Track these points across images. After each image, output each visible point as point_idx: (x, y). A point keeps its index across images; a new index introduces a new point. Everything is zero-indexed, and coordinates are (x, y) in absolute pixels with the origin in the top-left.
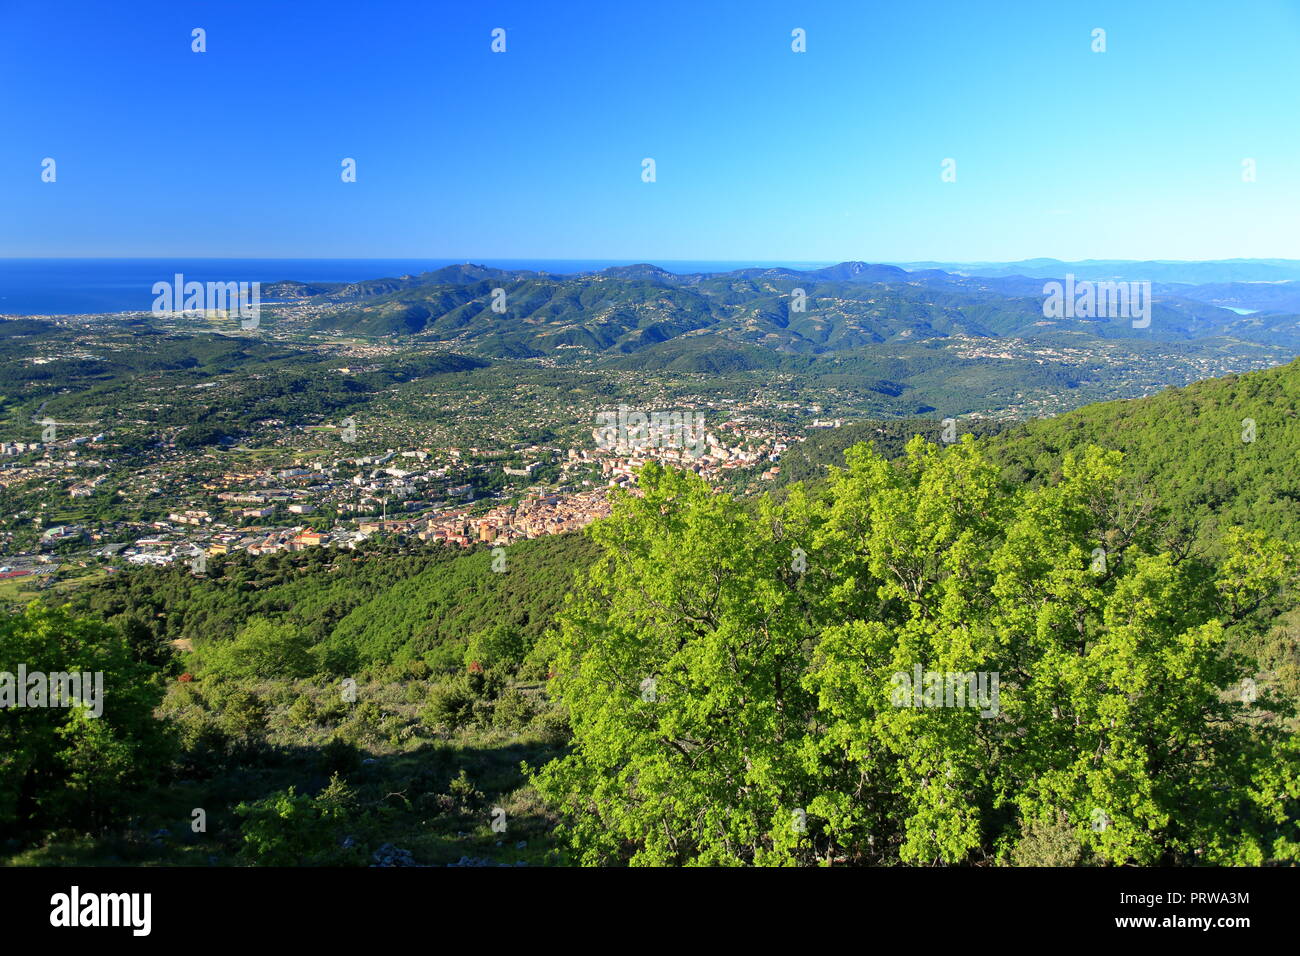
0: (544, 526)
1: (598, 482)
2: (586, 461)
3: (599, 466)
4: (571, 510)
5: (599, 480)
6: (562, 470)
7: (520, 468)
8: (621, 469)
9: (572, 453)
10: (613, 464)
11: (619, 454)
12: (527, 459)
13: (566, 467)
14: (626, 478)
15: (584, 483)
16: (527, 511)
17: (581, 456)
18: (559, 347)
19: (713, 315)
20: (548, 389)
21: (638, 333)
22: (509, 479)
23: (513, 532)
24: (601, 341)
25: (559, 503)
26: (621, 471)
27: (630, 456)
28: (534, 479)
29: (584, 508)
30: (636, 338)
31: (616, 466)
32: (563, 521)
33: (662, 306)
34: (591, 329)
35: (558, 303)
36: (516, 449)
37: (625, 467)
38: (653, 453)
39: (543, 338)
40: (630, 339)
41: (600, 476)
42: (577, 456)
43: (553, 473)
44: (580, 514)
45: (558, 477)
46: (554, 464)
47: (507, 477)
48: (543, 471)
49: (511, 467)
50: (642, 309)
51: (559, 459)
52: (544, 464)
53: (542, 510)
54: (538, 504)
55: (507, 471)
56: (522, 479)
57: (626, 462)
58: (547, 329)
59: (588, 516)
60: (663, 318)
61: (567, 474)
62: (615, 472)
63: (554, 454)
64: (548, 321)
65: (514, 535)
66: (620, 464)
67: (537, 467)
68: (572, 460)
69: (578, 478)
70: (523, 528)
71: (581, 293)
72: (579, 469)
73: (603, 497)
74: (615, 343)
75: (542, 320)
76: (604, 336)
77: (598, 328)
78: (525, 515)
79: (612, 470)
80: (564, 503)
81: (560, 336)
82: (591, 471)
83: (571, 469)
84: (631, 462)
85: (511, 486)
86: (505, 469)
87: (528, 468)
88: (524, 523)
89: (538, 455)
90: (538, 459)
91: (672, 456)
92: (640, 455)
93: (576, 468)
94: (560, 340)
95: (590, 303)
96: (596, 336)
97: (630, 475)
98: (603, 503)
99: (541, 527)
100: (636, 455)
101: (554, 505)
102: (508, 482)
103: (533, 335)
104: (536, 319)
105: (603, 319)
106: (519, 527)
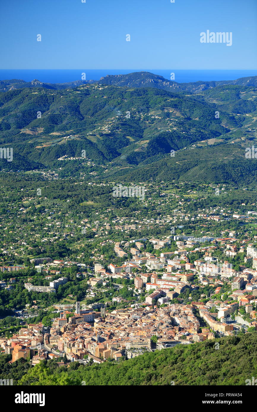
0: (84, 346)
1: (130, 298)
2: (115, 277)
3: (129, 282)
4: (109, 329)
5: (130, 296)
6: (89, 286)
7: (42, 285)
8: (155, 284)
9: (98, 268)
10: (145, 279)
11: (151, 269)
12: (49, 274)
13: (93, 283)
14: (163, 295)
15: (114, 300)
16: (62, 330)
17: (108, 271)
18: (60, 159)
19: (223, 124)
20: (57, 201)
21: (145, 143)
22: (31, 297)
23: (49, 352)
24: (105, 151)
25: (96, 320)
26: (154, 287)
27: (162, 271)
28: (59, 296)
29: (126, 326)
30: (143, 148)
31: (149, 281)
32: (104, 340)
33: (168, 115)
34: (93, 140)
35: (57, 113)
36: (36, 263)
37: (159, 282)
38: (188, 267)
39: (43, 149)
40: (136, 150)
41: (132, 292)
42: (104, 271)
43: (79, 289)
44: (123, 333)
45: (84, 294)
46: (79, 280)
47: (29, 295)
48: (68, 287)
49: (33, 284)
50: (147, 118)
51: (84, 274)
52: (69, 280)
53: (79, 328)
54: (73, 322)
55: (29, 287)
56: (45, 296)
57: (160, 277)
58: (47, 140)
59: (132, 334)
60: (170, 127)
61: (94, 290)
62: (148, 287)
63: (78, 269)
64: (47, 131)
65: (51, 356)
66: (153, 279)
67: (62, 283)
68: (100, 275)
69: (107, 294)
70: (60, 349)
71: (81, 102)
72: (107, 286)
73: (144, 314)
74: (119, 154)
75: (41, 130)
76: (108, 147)
77: (101, 138)
78: (61, 334)
79: (144, 285)
80: (102, 321)
81: (61, 147)
82: (121, 287)
83: (99, 285)
84: (165, 276)
85: (33, 304)
86: (26, 285)
87: (52, 284)
88: (62, 342)
89: (62, 269)
90: (62, 275)
91: (209, 270)
92: (174, 270)
93: (104, 284)
94: (61, 151)
95: (91, 112)
96: (100, 147)
97: (167, 291)
98: (146, 321)
99: (81, 347)
100: (169, 269)
101: (92, 323)
102: (30, 299)
103: (32, 146)
104: (33, 129)
105: (106, 129)
106: (56, 348)
